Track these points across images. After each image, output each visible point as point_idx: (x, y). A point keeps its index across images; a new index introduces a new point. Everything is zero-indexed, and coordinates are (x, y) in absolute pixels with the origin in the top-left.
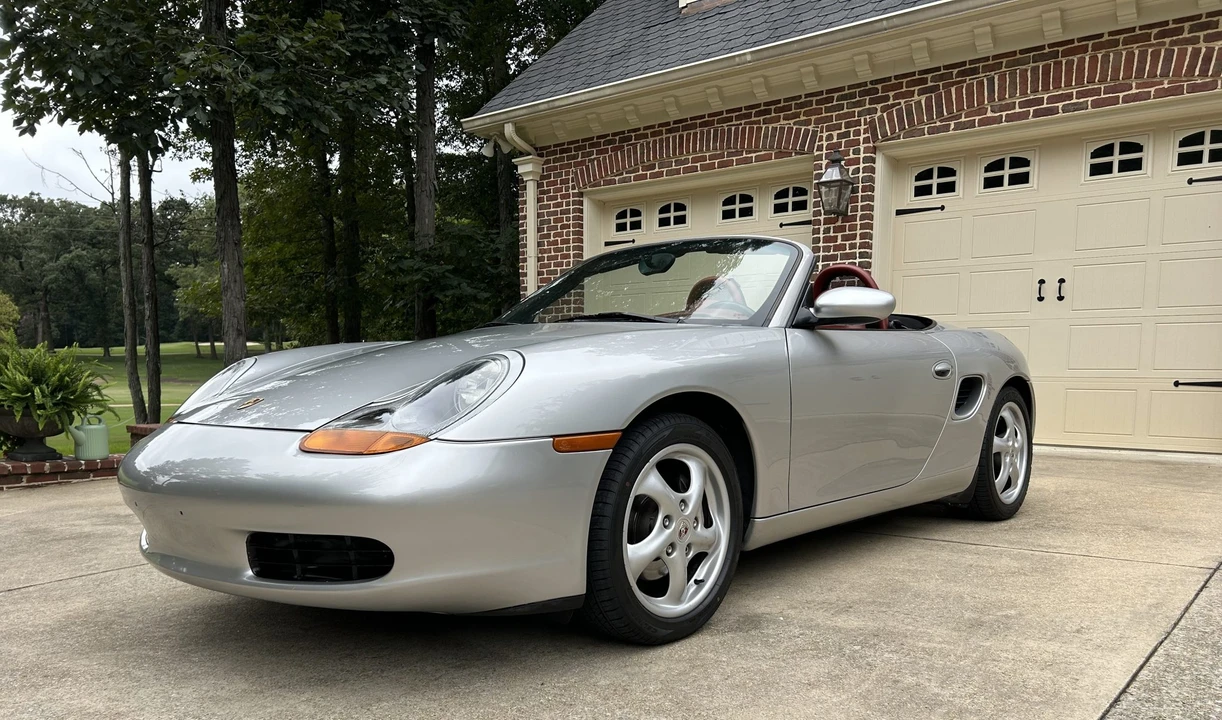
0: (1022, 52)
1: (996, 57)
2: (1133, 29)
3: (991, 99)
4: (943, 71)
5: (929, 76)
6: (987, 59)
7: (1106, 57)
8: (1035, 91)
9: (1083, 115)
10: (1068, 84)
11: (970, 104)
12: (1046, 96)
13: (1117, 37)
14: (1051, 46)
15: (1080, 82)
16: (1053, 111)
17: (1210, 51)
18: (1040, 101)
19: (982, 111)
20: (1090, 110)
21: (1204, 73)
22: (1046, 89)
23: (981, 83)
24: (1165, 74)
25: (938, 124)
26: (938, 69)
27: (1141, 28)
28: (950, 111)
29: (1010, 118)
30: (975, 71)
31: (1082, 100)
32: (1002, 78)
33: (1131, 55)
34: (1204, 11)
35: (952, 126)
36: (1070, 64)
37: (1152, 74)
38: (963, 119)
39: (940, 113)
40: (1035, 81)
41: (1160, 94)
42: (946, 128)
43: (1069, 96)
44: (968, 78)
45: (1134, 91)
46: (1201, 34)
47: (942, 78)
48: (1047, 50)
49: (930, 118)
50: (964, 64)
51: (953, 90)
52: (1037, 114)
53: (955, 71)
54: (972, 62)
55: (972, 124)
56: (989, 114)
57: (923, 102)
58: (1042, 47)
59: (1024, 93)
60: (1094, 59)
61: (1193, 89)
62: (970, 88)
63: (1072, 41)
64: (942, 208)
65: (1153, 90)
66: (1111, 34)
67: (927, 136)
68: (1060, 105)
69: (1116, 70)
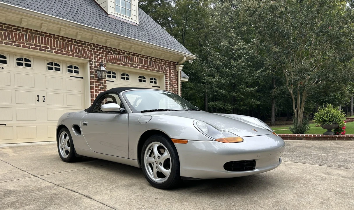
0: (34, 30)
1: (26, 28)
2: (62, 37)
3: (26, 40)
4: (8, 26)
5: (3, 25)
6: (23, 28)
7: (57, 41)
8: (39, 43)
9: (51, 54)
10: (48, 45)
11: (20, 40)
12: (42, 46)
13: (59, 37)
14: (42, 32)
15: (51, 45)
16: (44, 50)
17: (79, 49)
18: (40, 46)
19: (23, 43)
20: (54, 53)
21: (78, 53)
22: (42, 44)
23: (22, 35)
24: (71, 51)
25: (8, 42)
26: (7, 24)
27: (64, 37)
28: (13, 40)
29: (32, 48)
30: (19, 30)
31: (52, 50)
32: (29, 36)
33: (63, 43)
34: (77, 39)
35: (13, 44)
36: (48, 39)
37: (68, 50)
38: (17, 43)
39: (9, 39)
40: (39, 40)
41: (70, 55)
42: (11, 44)
43: (48, 48)
44: (17, 31)
45: (64, 52)
46: (77, 44)
47: (8, 27)
48: (41, 33)
49: (6, 39)
50: (16, 26)
51: (13, 33)
52: (40, 49)
53: (13, 28)
54: (18, 27)
55: (20, 46)
56: (25, 45)
57: (3, 33)
58: (40, 32)
59: (36, 42)
60: (54, 40)
61: (76, 56)
62: (19, 34)
63: (47, 33)
64: (3, 68)
65: (68, 53)
66: (57, 35)
67: (4, 44)
68: (46, 49)
69: (60, 45)
